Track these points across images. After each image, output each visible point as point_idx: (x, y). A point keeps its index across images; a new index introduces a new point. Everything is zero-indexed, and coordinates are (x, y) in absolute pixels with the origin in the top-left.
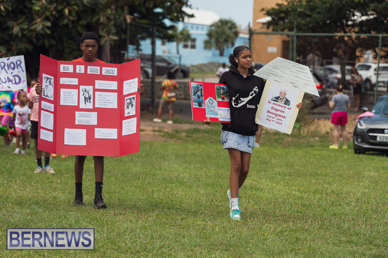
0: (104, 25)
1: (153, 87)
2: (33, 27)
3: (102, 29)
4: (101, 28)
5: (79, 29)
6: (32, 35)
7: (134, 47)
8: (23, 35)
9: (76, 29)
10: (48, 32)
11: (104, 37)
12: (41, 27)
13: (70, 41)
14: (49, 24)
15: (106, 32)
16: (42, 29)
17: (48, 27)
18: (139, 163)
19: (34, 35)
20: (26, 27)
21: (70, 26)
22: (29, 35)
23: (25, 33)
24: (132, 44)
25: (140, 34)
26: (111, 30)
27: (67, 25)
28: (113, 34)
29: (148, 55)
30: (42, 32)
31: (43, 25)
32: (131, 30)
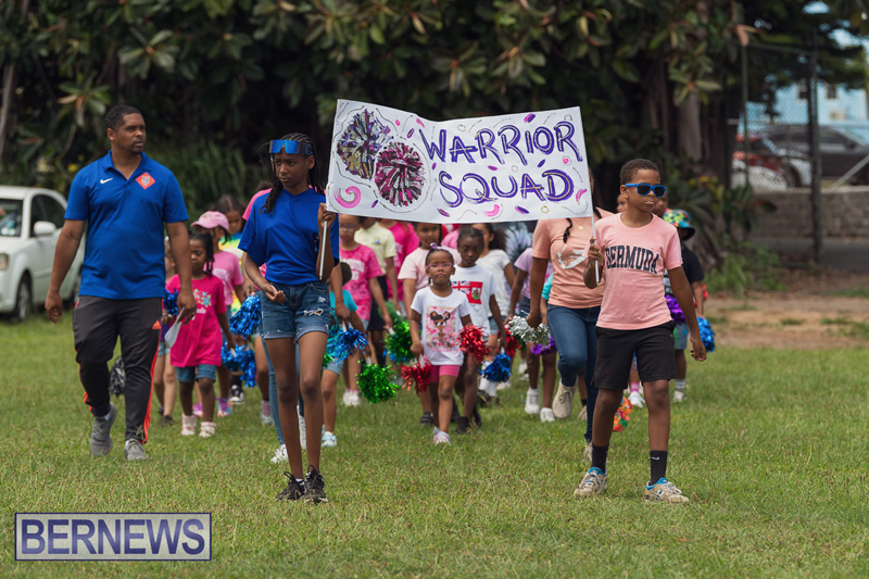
0: (682, 55)
1: (815, 209)
2: (500, 71)
3: (678, 66)
4: (675, 61)
5: (618, 68)
6: (499, 90)
7: (762, 107)
8: (476, 92)
9: (611, 70)
10: (540, 80)
11: (683, 86)
12: (519, 68)
13: (594, 101)
14: (540, 60)
15: (688, 71)
16: (524, 74)
17: (537, 69)
18: (797, 407)
19: (504, 90)
20: (480, 70)
21: (595, 61)
22: (490, 90)
23: (480, 85)
24: (755, 99)
25: (774, 72)
26: (699, 66)
27: (586, 59)
28: (707, 77)
29: (799, 125)
30: (523, 81)
31: (525, 63)
32: (750, 64)
